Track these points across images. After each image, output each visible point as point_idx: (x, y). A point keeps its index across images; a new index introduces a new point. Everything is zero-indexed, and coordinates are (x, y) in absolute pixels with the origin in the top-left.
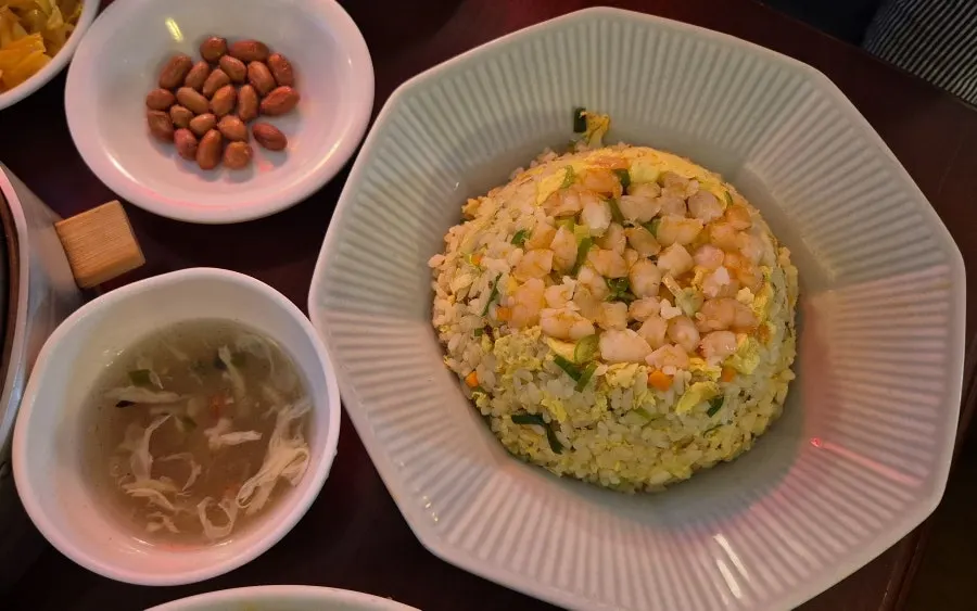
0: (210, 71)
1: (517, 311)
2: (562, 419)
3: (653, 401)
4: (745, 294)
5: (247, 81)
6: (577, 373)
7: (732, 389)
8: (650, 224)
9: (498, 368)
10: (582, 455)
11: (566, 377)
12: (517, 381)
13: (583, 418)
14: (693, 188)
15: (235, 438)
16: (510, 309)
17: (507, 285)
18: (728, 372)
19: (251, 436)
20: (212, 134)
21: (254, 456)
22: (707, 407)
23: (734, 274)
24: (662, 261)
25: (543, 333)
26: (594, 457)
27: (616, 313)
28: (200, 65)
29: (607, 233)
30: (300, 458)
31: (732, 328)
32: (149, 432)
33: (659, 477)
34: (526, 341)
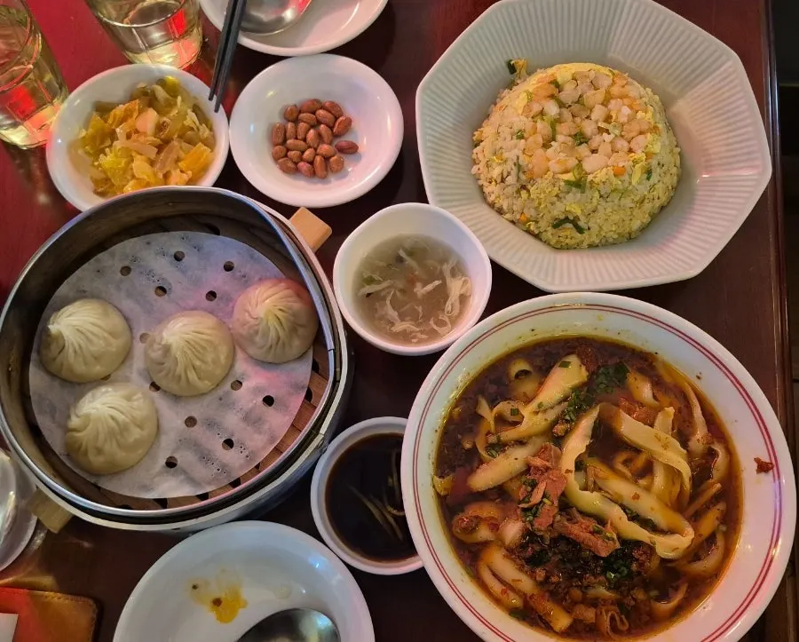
0: (296, 128)
1: (536, 170)
2: (578, 212)
3: (620, 183)
4: (640, 114)
5: (319, 123)
6: (579, 185)
7: (654, 162)
8: (580, 101)
9: (536, 204)
10: (595, 229)
11: (574, 189)
12: (549, 205)
13: (590, 207)
14: (592, 74)
15: (430, 287)
16: (531, 171)
17: (524, 160)
18: (649, 155)
19: (437, 283)
20: (318, 159)
21: (441, 294)
22: (646, 176)
23: (630, 107)
24: (593, 117)
25: (554, 173)
26: (600, 227)
27: (583, 150)
28: (290, 125)
29: (560, 114)
30: (465, 282)
31: (641, 133)
32: (388, 302)
33: (636, 225)
34: (547, 181)
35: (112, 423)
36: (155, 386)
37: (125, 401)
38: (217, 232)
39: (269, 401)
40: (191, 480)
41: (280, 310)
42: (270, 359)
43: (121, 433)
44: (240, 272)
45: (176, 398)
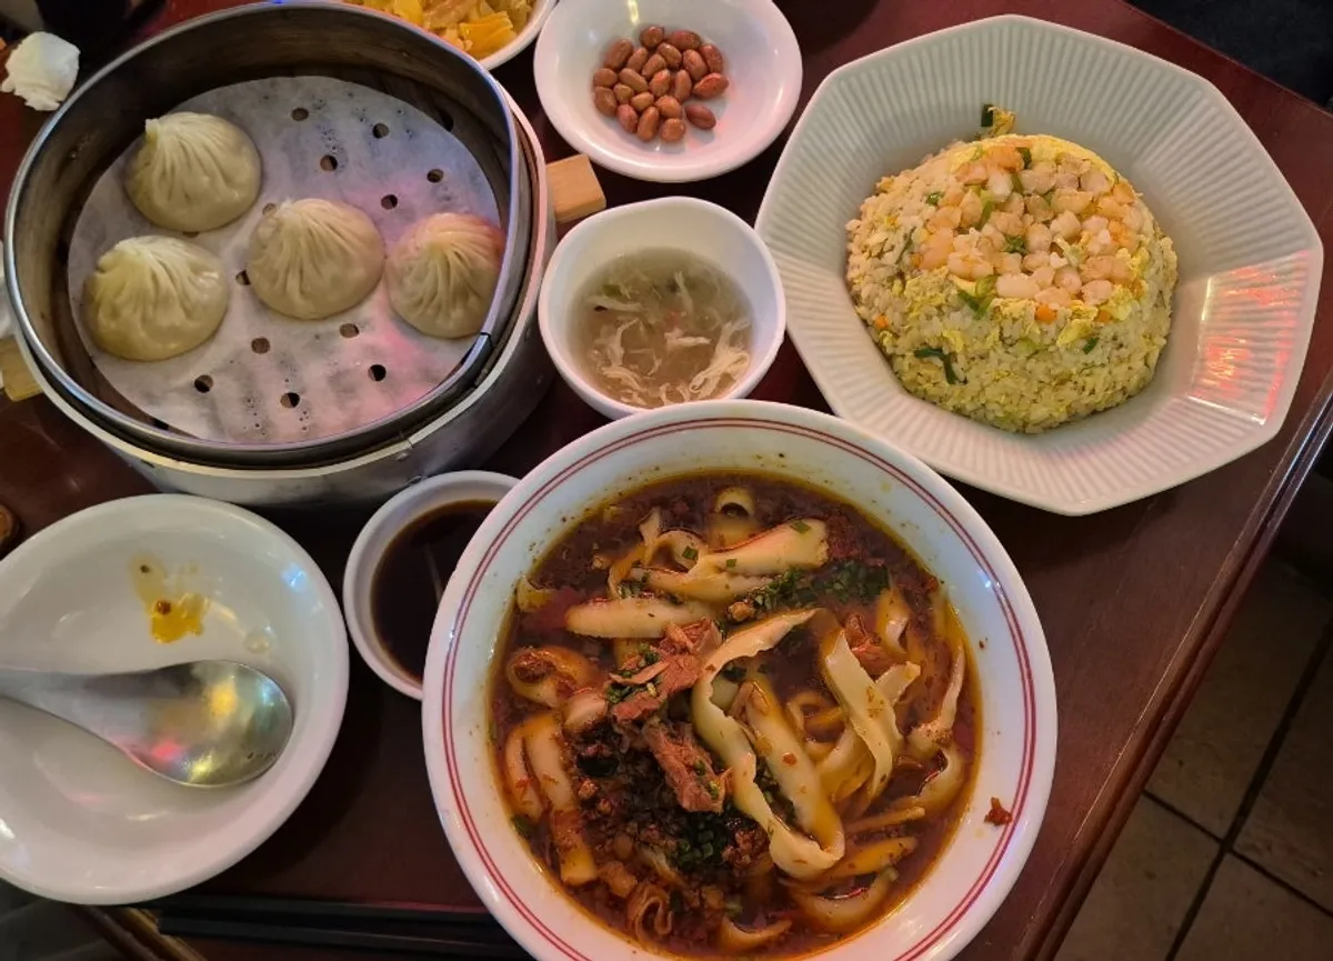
0: (648, 58)
1: (928, 257)
2: (958, 348)
3: (1039, 332)
4: (1123, 253)
5: (682, 66)
6: (976, 304)
7: (1107, 331)
8: (1048, 194)
9: (906, 309)
10: (974, 385)
11: (966, 308)
12: (923, 317)
13: (978, 347)
14: (1085, 167)
15: (690, 341)
16: (921, 255)
17: (920, 236)
18: (1101, 316)
19: (703, 340)
20: (652, 111)
21: (702, 357)
22: (1083, 343)
23: (1115, 236)
24: (1055, 225)
25: (950, 272)
26: (983, 389)
27: (1013, 260)
28: (640, 51)
29: (1009, 200)
30: (741, 360)
31: (1111, 279)
32: (620, 330)
33: (1039, 413)
34: (934, 279)
35: (149, 284)
36: (244, 278)
37: (188, 269)
38: (448, 125)
39: (378, 372)
40: (215, 421)
41: (457, 254)
42: (412, 318)
43: (155, 305)
44: (446, 189)
45: (262, 306)
